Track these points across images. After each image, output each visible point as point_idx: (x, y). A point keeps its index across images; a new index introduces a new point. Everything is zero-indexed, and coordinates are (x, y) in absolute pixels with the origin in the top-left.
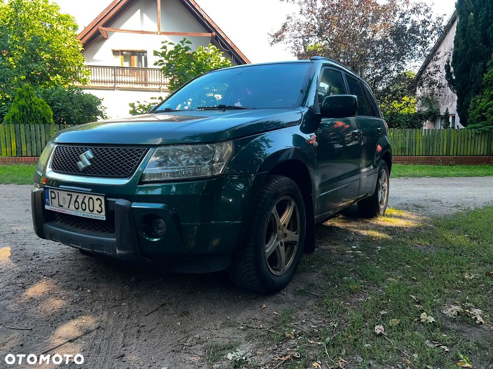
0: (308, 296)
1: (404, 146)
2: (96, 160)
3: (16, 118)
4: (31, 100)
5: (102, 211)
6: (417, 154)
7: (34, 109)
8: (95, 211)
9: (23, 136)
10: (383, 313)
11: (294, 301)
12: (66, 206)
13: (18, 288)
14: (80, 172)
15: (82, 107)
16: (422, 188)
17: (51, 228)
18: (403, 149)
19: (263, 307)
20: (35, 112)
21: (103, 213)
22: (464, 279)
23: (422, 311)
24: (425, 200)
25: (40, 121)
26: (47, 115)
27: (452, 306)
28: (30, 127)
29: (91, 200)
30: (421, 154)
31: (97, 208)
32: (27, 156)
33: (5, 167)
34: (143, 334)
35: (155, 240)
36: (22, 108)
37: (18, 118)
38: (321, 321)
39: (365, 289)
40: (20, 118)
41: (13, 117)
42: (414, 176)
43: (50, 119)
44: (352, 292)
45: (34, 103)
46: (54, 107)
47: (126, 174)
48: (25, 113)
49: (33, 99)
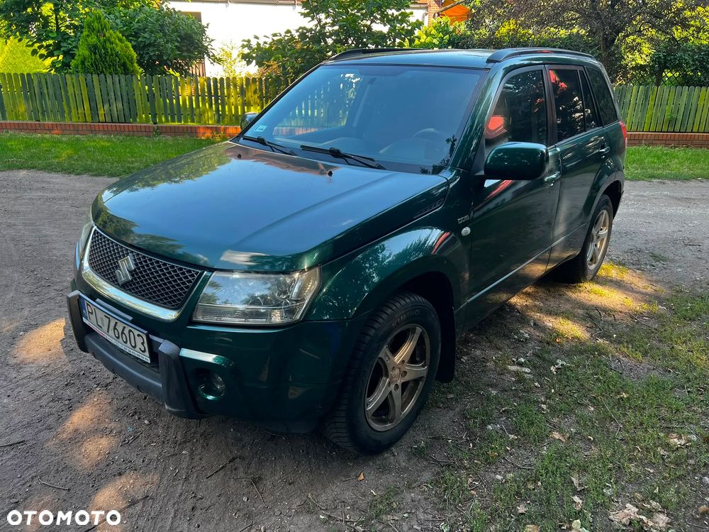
0: (427, 460)
1: (674, 116)
2: (137, 274)
3: (86, 64)
4: (104, 36)
5: (144, 351)
6: (695, 130)
7: (109, 50)
8: (137, 349)
9: (97, 92)
10: (521, 509)
11: (405, 470)
12: (105, 328)
13: (64, 408)
14: (118, 284)
15: (179, 39)
16: (680, 210)
17: (91, 344)
18: (672, 121)
19: (359, 479)
20: (112, 55)
21: (147, 353)
22: (667, 446)
23: (578, 515)
24: (675, 242)
25: (119, 69)
26: (128, 58)
27: (628, 505)
28: (106, 78)
29: (131, 333)
30: (702, 129)
31: (139, 345)
32: (106, 122)
33: (78, 139)
34: (198, 513)
35: (210, 398)
36: (94, 49)
37: (89, 64)
38: (430, 517)
39: (511, 454)
40: (92, 64)
41: (83, 63)
42: (677, 178)
43: (132, 63)
44: (489, 462)
45: (109, 40)
46: (140, 40)
47: (174, 305)
48: (98, 56)
49: (107, 35)
